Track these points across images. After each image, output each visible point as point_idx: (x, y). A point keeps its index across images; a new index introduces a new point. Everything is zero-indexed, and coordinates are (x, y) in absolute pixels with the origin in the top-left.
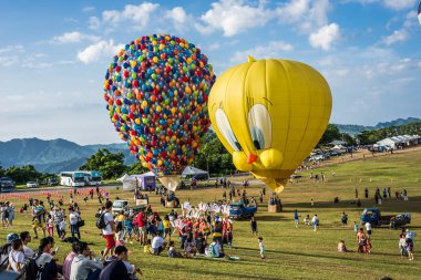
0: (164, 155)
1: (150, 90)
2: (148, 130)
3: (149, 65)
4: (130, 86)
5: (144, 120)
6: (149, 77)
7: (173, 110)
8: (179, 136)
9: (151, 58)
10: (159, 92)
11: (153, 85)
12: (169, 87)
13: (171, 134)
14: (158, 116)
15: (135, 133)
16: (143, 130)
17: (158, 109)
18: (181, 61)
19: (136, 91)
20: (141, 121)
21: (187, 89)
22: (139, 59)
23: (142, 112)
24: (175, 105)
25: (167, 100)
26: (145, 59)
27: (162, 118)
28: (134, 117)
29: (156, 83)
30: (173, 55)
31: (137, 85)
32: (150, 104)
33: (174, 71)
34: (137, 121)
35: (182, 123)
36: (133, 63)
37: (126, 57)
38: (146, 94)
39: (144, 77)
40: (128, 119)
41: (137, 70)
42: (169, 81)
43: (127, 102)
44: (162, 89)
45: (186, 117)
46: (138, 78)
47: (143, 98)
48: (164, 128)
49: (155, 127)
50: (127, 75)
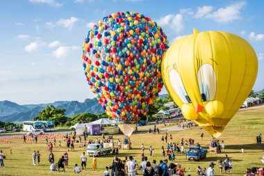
0: (128, 108)
1: (125, 56)
2: (118, 89)
3: (126, 36)
4: (109, 51)
5: (117, 80)
6: (126, 46)
7: (141, 74)
8: (142, 94)
9: (128, 31)
10: (132, 59)
11: (128, 52)
12: (140, 56)
13: (136, 93)
14: (129, 77)
15: (107, 89)
16: (116, 88)
17: (130, 72)
18: (151, 35)
19: (114, 56)
20: (114, 80)
21: (154, 59)
22: (119, 30)
23: (116, 73)
24: (143, 70)
25: (138, 66)
26: (123, 31)
27: (131, 80)
28: (109, 76)
29: (131, 51)
30: (145, 30)
31: (115, 51)
32: (124, 67)
33: (145, 43)
34: (111, 80)
35: (146, 84)
36: (113, 34)
37: (106, 28)
38: (122, 59)
39: (122, 46)
40: (103, 77)
41: (116, 39)
42: (141, 51)
43: (104, 64)
44: (135, 57)
45: (149, 80)
46: (116, 45)
47: (118, 62)
48: (132, 88)
49: (124, 86)
50: (107, 42)
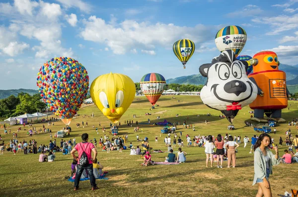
0: (70, 111)
2: (67, 101)
3: (71, 73)
4: (62, 81)
5: (67, 96)
6: (72, 78)
7: (79, 92)
8: (78, 103)
9: (72, 69)
11: (73, 81)
12: (79, 83)
13: (76, 102)
14: (73, 95)
15: (59, 101)
16: (65, 100)
17: (74, 92)
18: (83, 72)
19: (65, 83)
20: (65, 96)
21: (85, 84)
22: (66, 69)
23: (67, 93)
24: (80, 91)
25: (78, 88)
26: (69, 70)
27: (74, 96)
28: (61, 94)
30: (80, 69)
31: (66, 81)
32: (71, 89)
33: (81, 76)
34: (63, 96)
35: (81, 98)
36: (63, 71)
37: (58, 67)
38: (70, 85)
39: (70, 78)
40: (58, 95)
41: (66, 74)
42: (79, 80)
43: (60, 88)
44: (76, 84)
45: (82, 95)
46: (66, 78)
47: (68, 87)
48: (74, 100)
49: (70, 99)
50: (60, 76)
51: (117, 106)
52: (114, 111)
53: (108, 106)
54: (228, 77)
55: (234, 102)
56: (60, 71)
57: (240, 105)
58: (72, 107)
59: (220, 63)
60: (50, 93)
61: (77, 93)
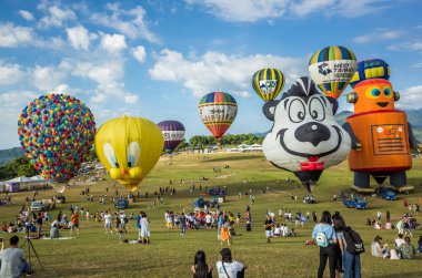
0: (62, 171)
1: (63, 131)
2: (55, 156)
3: (63, 115)
4: (48, 126)
5: (55, 149)
6: (63, 122)
7: (76, 144)
8: (75, 160)
10: (68, 133)
11: (65, 127)
12: (75, 130)
13: (70, 159)
14: (65, 147)
15: (45, 156)
16: (53, 155)
17: (67, 143)
18: (83, 115)
19: (53, 129)
20: (52, 149)
23: (55, 143)
24: (77, 141)
25: (73, 138)
27: (67, 148)
28: (47, 146)
29: (68, 126)
30: (78, 110)
31: (54, 126)
32: (62, 139)
33: (79, 120)
34: (49, 149)
36: (51, 112)
37: (45, 107)
38: (60, 133)
39: (59, 122)
40: (42, 146)
41: (54, 117)
42: (75, 126)
43: (43, 136)
44: (71, 131)
45: (81, 148)
46: (55, 122)
47: (57, 135)
48: (67, 155)
49: (61, 153)
50: (46, 118)
51: (130, 165)
52: (126, 172)
53: (117, 165)
54: (303, 119)
55: (312, 157)
56: (46, 112)
57: (322, 163)
58: (66, 165)
59: (291, 98)
60: (31, 144)
61: (72, 145)
